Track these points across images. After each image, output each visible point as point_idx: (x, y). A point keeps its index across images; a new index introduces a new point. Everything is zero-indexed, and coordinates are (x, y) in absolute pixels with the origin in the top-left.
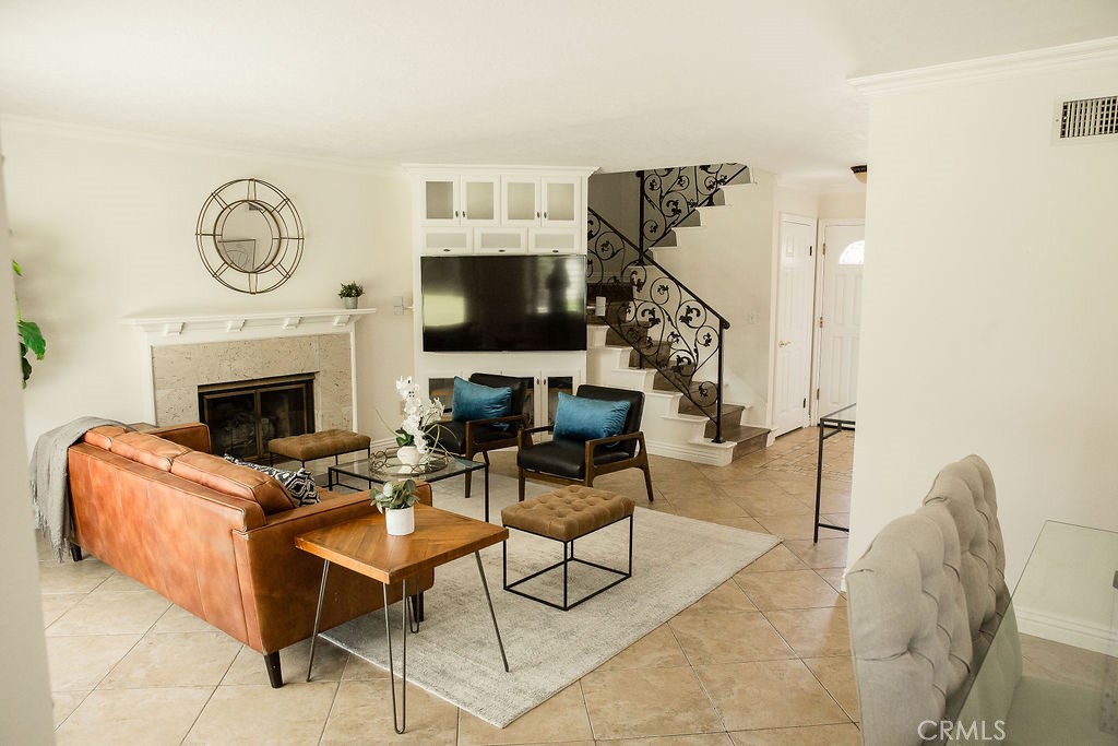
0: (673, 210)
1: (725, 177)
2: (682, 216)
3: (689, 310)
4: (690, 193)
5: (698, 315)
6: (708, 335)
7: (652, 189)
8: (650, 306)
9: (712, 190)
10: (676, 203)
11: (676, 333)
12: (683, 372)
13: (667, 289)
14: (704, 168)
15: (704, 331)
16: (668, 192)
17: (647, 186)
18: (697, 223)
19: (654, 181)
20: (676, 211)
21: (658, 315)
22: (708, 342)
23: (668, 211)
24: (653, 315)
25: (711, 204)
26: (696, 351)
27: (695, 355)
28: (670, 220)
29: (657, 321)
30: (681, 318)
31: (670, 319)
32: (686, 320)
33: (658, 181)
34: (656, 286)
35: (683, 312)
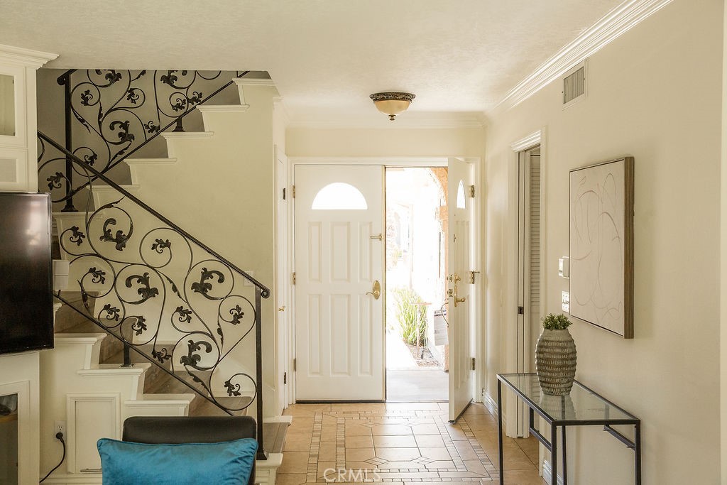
0: (120, 135)
1: (200, 95)
2: (135, 144)
3: (206, 274)
4: (147, 113)
5: (221, 281)
6: (238, 308)
7: (85, 103)
8: (140, 271)
9: (180, 112)
10: (125, 126)
11: (186, 307)
12: (199, 364)
13: (168, 244)
14: (169, 79)
15: (230, 303)
16: (111, 110)
17: (76, 100)
18: (163, 154)
19: (87, 92)
20: (125, 137)
21: (154, 282)
22: (237, 318)
23: (113, 136)
24: (147, 284)
25: (179, 129)
26: (220, 331)
27: (218, 337)
28: (115, 149)
29: (155, 291)
30: (195, 286)
31: (175, 289)
32: (202, 288)
33: (93, 91)
34: (150, 241)
35: (196, 277)
